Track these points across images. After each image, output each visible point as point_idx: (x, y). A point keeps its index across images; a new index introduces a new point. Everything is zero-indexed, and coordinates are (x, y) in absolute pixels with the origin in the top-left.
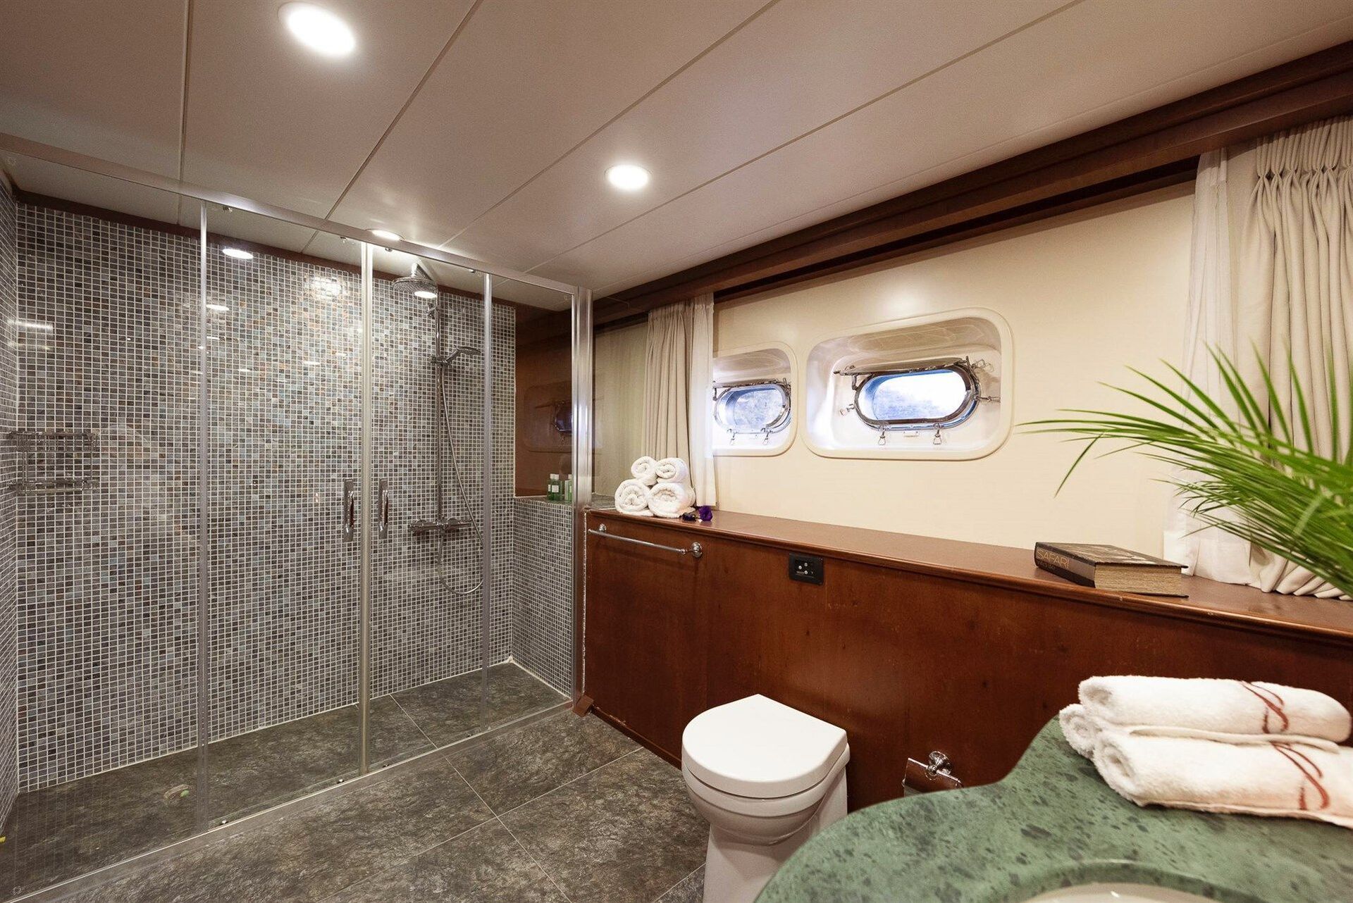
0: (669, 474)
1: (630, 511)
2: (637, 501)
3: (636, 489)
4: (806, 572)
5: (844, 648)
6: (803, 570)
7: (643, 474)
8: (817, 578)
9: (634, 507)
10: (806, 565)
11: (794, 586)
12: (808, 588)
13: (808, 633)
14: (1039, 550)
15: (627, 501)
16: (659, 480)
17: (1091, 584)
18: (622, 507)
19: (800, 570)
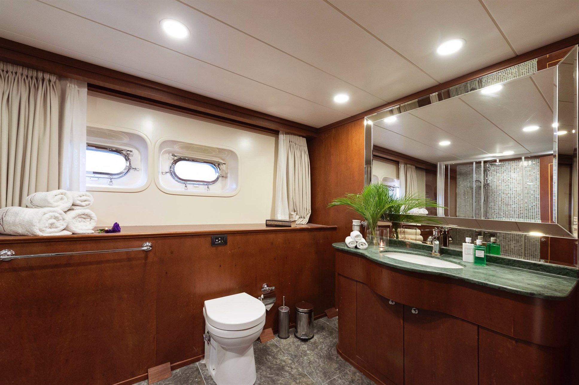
0: (87, 203)
1: (51, 233)
2: (58, 224)
3: (57, 215)
4: (220, 242)
5: (236, 266)
6: (218, 241)
7: (60, 203)
8: (225, 243)
9: (56, 230)
10: (220, 239)
11: (214, 249)
12: (220, 248)
13: (220, 266)
14: (268, 222)
15: (47, 225)
16: (74, 207)
17: (290, 226)
18: (41, 230)
19: (217, 242)
